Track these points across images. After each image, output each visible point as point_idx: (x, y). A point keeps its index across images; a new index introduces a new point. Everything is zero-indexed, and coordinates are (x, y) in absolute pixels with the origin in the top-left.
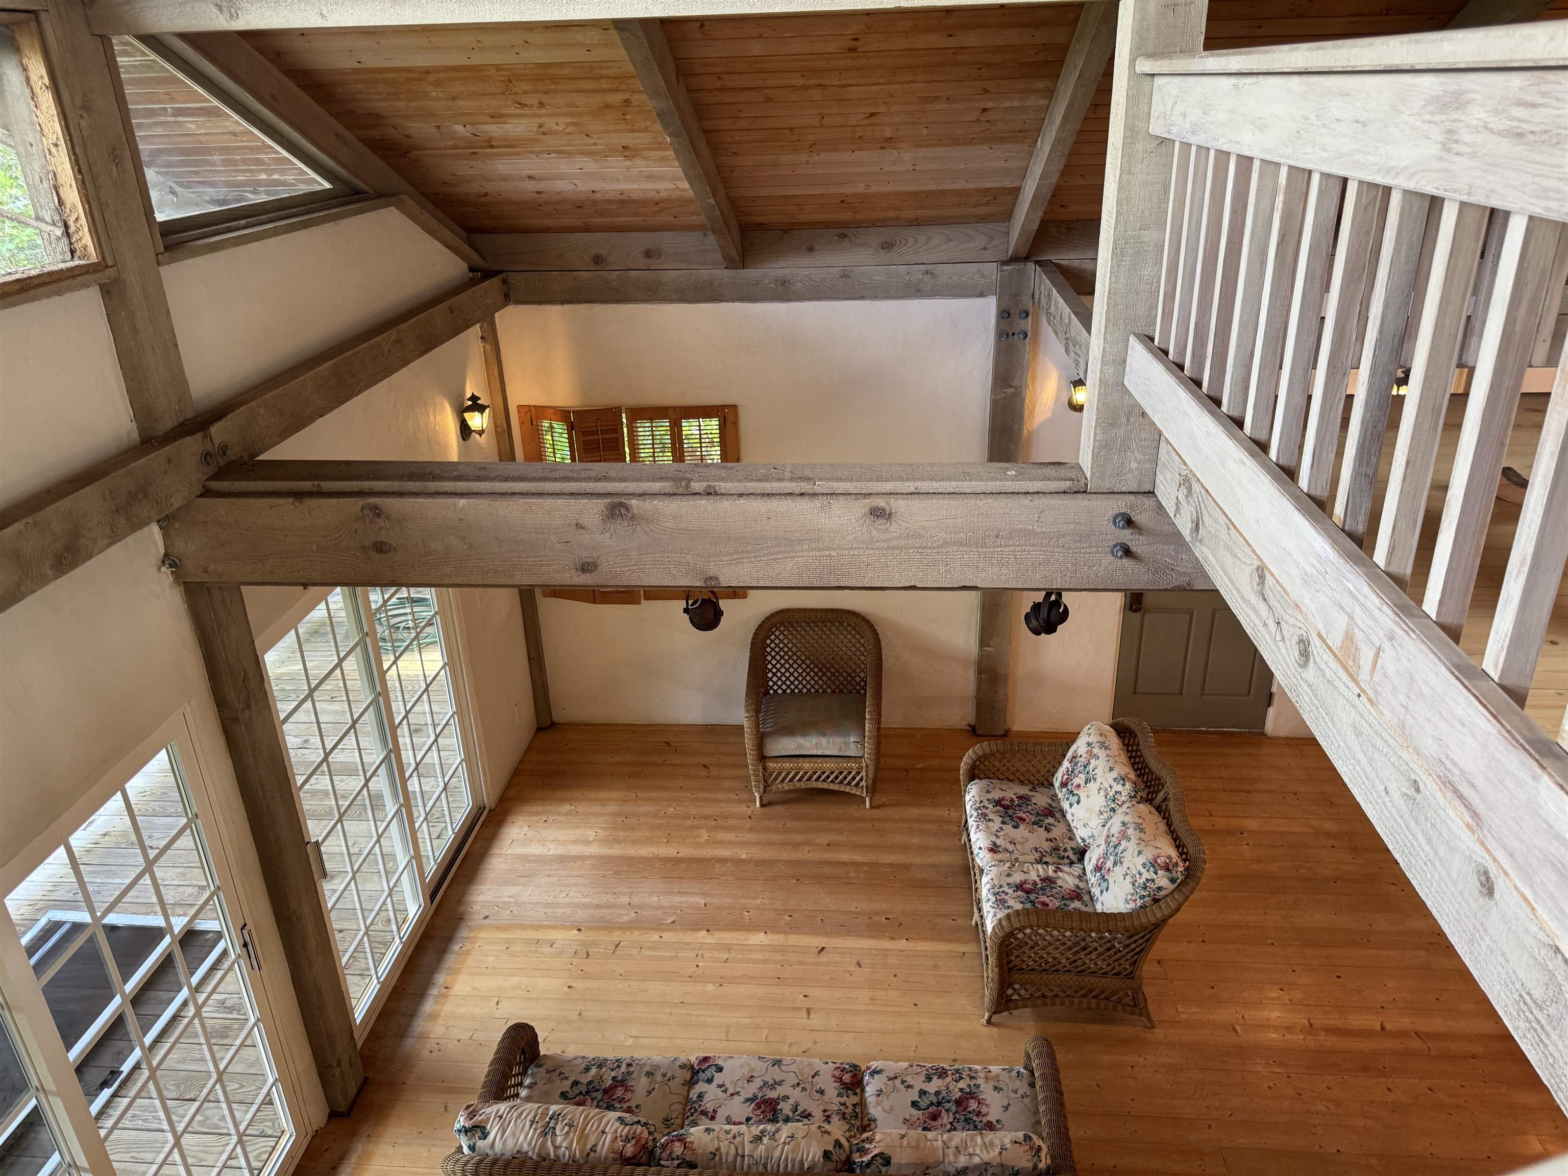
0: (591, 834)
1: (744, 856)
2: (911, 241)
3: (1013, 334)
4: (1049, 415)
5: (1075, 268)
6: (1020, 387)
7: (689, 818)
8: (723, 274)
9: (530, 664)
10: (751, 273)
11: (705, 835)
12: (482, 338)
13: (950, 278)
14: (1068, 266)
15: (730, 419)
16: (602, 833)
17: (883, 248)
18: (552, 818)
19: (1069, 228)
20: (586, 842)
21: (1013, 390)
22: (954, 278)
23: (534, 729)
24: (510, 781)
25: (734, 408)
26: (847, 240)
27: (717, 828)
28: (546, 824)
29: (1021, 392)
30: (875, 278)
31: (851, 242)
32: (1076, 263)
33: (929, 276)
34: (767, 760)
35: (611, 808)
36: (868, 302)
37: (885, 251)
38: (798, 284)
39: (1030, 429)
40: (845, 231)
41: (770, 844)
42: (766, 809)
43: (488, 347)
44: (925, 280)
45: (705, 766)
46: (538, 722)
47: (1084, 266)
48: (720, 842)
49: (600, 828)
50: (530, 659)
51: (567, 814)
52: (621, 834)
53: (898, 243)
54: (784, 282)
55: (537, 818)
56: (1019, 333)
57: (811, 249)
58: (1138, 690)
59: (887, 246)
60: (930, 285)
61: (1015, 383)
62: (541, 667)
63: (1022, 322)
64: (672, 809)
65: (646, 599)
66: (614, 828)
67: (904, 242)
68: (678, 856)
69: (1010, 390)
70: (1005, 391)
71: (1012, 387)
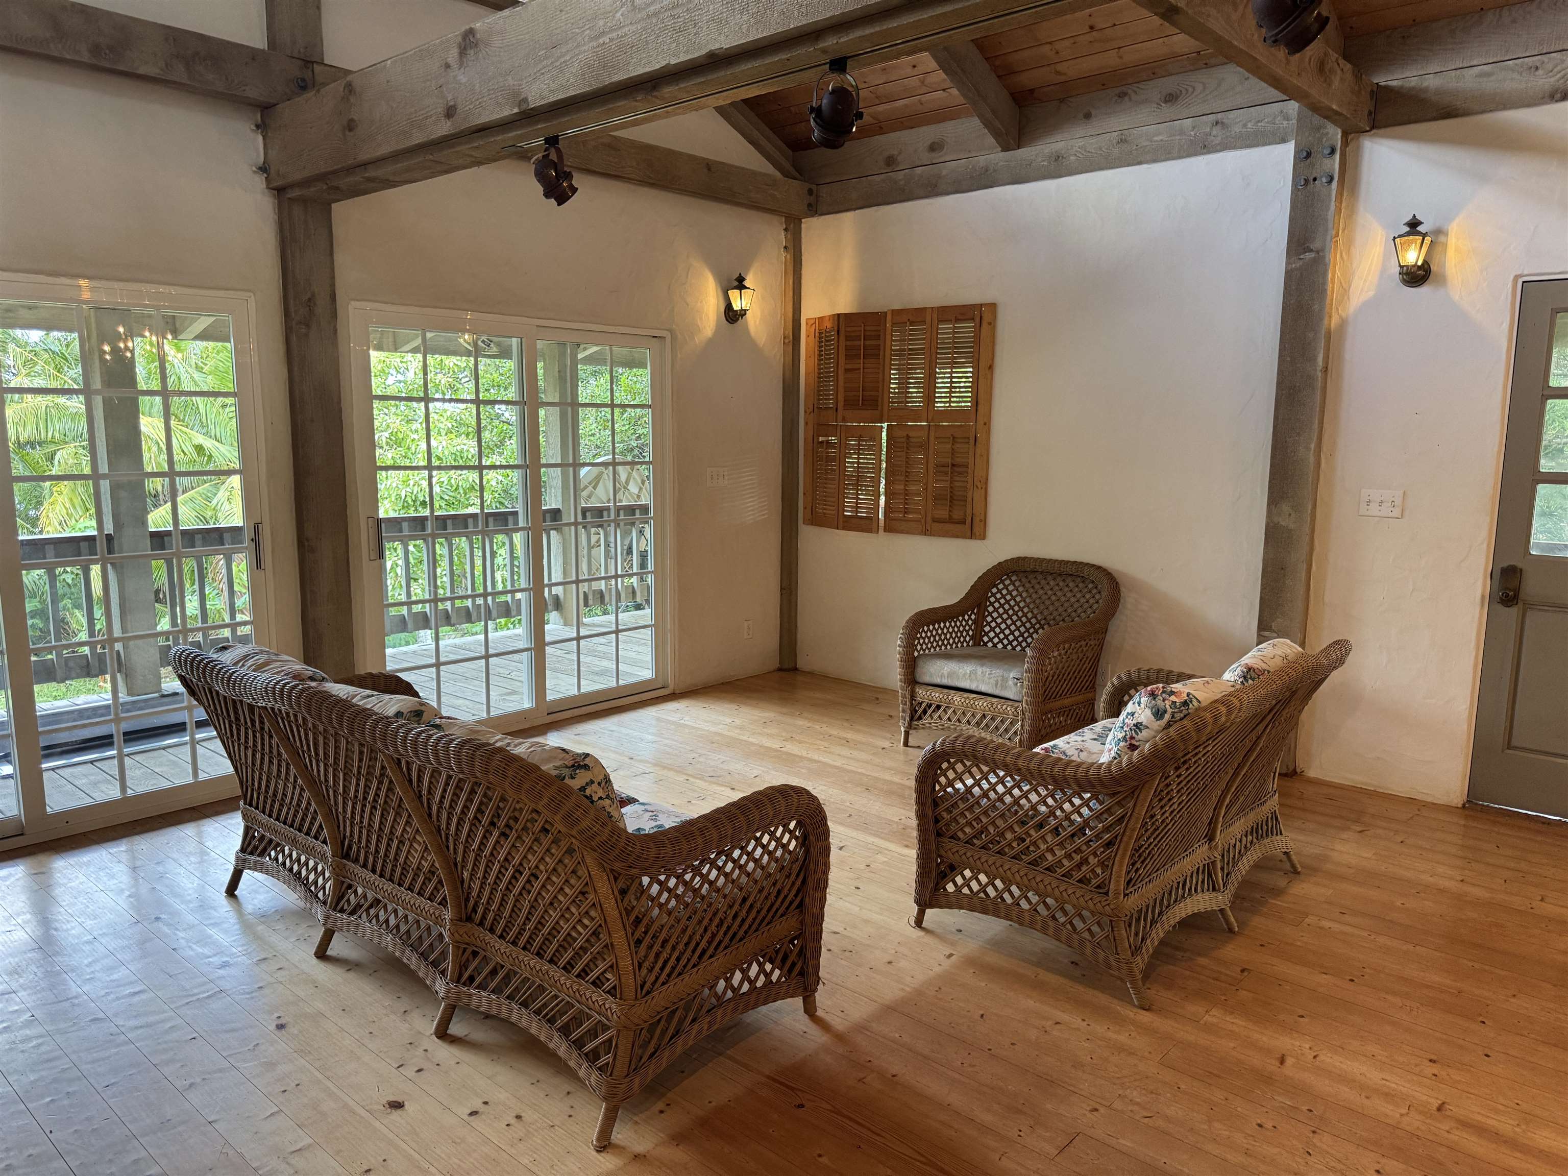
2: (1199, 87)
3: (1315, 179)
4: (1371, 293)
5: (1413, 88)
6: (1323, 250)
8: (997, 158)
9: (782, 594)
10: (1025, 153)
12: (785, 247)
13: (1245, 126)
14: (1402, 87)
15: (987, 318)
17: (1166, 102)
19: (1403, 37)
21: (1313, 255)
22: (1249, 125)
25: (993, 307)
26: (1126, 98)
29: (1324, 257)
30: (1156, 138)
31: (1130, 100)
32: (1413, 82)
33: (1219, 126)
34: (917, 686)
36: (1145, 166)
37: (1169, 104)
38: (1072, 158)
39: (1344, 315)
40: (1124, 89)
43: (788, 257)
44: (1214, 132)
46: (781, 662)
47: (1425, 84)
50: (782, 588)
53: (1184, 92)
54: (1058, 158)
56: (1323, 177)
57: (1088, 116)
58: (1514, 743)
59: (1171, 98)
60: (1219, 138)
61: (1316, 245)
63: (1327, 162)
65: (883, 532)
67: (1190, 90)
69: (1309, 256)
70: (1302, 257)
71: (1311, 251)
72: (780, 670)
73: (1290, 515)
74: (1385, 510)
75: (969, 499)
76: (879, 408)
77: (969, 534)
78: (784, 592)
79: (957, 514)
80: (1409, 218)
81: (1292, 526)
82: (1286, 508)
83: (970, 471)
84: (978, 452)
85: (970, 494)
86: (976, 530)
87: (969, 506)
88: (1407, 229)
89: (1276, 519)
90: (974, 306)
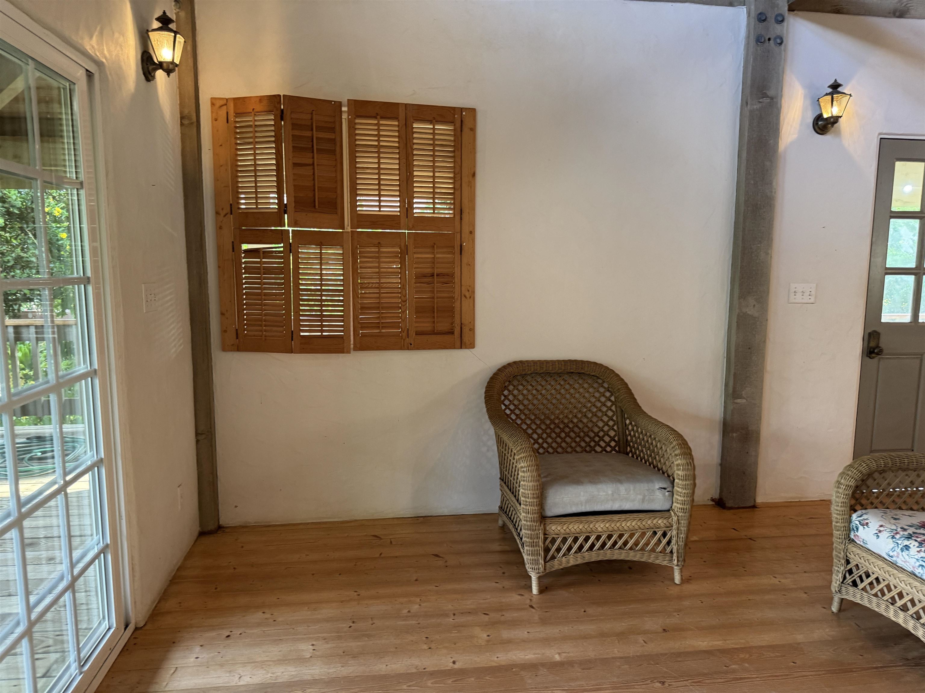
0: (306, 648)
1: (557, 658)
3: (769, 39)
4: (795, 136)
6: (776, 97)
7: (447, 615)
9: (197, 441)
11: (482, 635)
15: (467, 124)
16: (323, 647)
18: (236, 632)
20: (301, 660)
21: (769, 100)
23: (196, 534)
24: (166, 591)
25: (473, 111)
27: (494, 624)
28: (228, 641)
29: (776, 103)
34: (548, 521)
35: (327, 611)
41: (585, 637)
42: (547, 596)
45: (437, 556)
46: (201, 524)
48: (509, 641)
49: (317, 639)
50: (197, 434)
51: (259, 625)
52: (354, 645)
55: (213, 634)
56: (775, 39)
61: (770, 92)
62: (211, 446)
63: (778, 27)
64: (417, 606)
65: (354, 350)
66: (339, 638)
68: (456, 666)
69: (766, 100)
70: (761, 100)
71: (768, 97)
72: (202, 534)
73: (754, 306)
74: (806, 299)
75: (457, 310)
76: (339, 211)
77: (458, 343)
78: (200, 438)
79: (443, 326)
80: (831, 82)
81: (756, 314)
82: (751, 301)
83: (457, 280)
84: (465, 260)
85: (457, 305)
86: (466, 339)
87: (457, 317)
88: (830, 90)
89: (744, 310)
90: (454, 109)
